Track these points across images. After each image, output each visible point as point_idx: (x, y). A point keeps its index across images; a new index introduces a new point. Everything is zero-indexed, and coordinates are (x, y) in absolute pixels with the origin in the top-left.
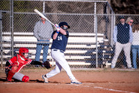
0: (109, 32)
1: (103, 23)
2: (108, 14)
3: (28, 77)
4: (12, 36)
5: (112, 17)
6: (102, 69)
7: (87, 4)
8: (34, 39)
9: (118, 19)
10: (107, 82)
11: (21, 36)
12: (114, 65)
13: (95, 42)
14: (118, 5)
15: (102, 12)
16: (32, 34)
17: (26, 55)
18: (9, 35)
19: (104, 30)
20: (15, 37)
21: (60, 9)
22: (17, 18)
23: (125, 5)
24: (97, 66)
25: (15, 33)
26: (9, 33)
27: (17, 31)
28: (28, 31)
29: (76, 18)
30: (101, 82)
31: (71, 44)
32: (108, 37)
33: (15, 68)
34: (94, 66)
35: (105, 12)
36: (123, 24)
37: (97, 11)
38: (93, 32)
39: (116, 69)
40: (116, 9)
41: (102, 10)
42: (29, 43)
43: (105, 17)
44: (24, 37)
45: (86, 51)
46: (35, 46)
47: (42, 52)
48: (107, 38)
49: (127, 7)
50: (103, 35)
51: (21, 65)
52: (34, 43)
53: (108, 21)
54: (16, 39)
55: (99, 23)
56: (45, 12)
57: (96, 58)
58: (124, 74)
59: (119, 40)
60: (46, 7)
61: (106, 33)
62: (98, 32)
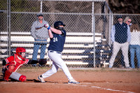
0: (107, 31)
1: (101, 23)
2: (106, 14)
3: (25, 77)
4: (9, 35)
5: (110, 17)
6: (99, 69)
7: (85, 4)
8: (31, 39)
9: (116, 18)
10: (105, 81)
11: (18, 35)
12: (112, 65)
13: (92, 41)
14: (116, 5)
15: (100, 12)
16: (29, 33)
17: (23, 54)
18: (6, 35)
19: (102, 29)
20: (12, 37)
21: (57, 9)
22: (14, 17)
23: (123, 5)
24: (94, 65)
25: (12, 33)
26: (6, 33)
28: (25, 31)
29: (74, 18)
30: (99, 82)
31: (68, 43)
32: (106, 36)
33: (12, 67)
34: (92, 66)
35: (103, 11)
36: (121, 23)
37: (95, 11)
38: (91, 31)
39: (114, 69)
40: (114, 9)
41: (100, 10)
42: (26, 43)
43: (103, 16)
44: (21, 37)
45: (84, 51)
46: (32, 45)
47: (39, 51)
48: (104, 37)
49: (125, 7)
50: (100, 34)
51: (18, 64)
52: (31, 43)
53: (105, 20)
54: (13, 39)
55: (97, 22)
57: (94, 58)
59: (116, 40)
60: (44, 7)
61: (103, 32)
62: (96, 31)
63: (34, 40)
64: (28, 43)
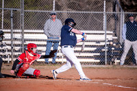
0: (118, 29)
1: (112, 21)
2: (117, 12)
4: (22, 33)
5: (121, 15)
6: (111, 66)
7: (96, 2)
8: (44, 37)
10: (116, 78)
12: (123, 62)
13: (104, 39)
15: (112, 11)
16: (42, 31)
18: (19, 33)
19: (113, 27)
20: (25, 35)
21: (70, 7)
22: (27, 16)
23: (134, 4)
24: (106, 63)
25: (25, 31)
26: (20, 31)
27: (27, 29)
29: (86, 16)
32: (118, 34)
33: (26, 65)
34: (103, 63)
35: (114, 10)
36: (132, 22)
37: (106, 9)
38: (102, 29)
39: (125, 66)
40: (125, 7)
41: (112, 8)
43: (114, 15)
45: (95, 48)
46: (45, 43)
47: (52, 49)
48: (116, 35)
49: (136, 5)
50: (112, 32)
51: (30, 61)
52: (44, 40)
53: (117, 19)
54: (26, 36)
55: (108, 20)
56: (56, 10)
57: (105, 55)
58: (133, 71)
59: (127, 38)
60: (57, 5)
61: (115, 30)
62: (107, 29)
63: (46, 38)
64: (41, 40)
